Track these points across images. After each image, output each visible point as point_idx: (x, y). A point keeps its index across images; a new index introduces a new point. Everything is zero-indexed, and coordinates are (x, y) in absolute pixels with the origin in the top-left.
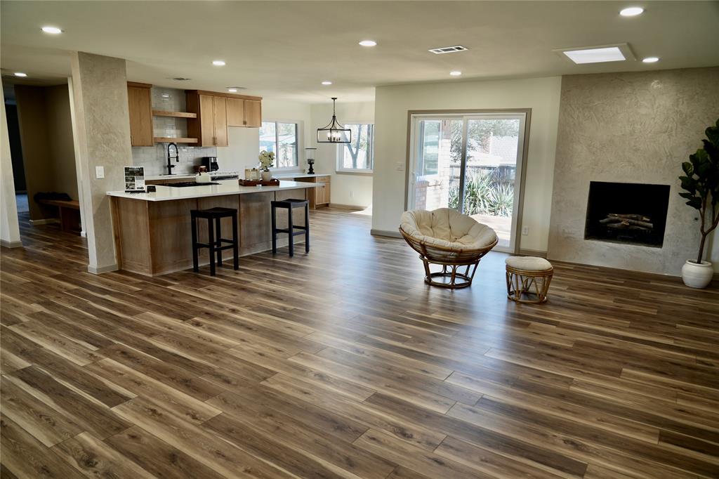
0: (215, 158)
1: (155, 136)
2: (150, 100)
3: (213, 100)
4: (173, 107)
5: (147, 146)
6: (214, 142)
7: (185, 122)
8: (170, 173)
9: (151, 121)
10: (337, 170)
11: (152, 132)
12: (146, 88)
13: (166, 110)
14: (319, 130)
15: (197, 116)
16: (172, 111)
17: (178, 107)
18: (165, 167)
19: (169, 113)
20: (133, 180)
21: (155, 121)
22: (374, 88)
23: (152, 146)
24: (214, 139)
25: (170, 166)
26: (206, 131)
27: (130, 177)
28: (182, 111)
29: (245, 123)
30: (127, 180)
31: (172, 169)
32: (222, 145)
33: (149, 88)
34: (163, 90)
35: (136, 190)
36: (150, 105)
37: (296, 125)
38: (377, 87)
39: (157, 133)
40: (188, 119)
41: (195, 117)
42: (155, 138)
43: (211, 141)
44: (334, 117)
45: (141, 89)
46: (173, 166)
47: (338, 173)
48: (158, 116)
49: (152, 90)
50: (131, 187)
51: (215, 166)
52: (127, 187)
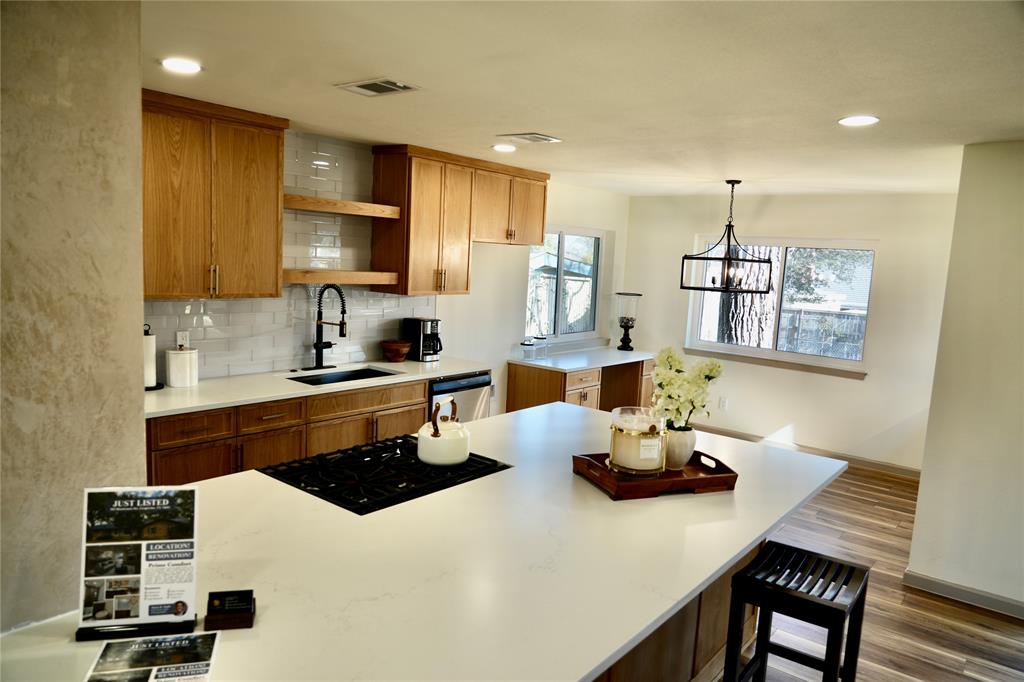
0: (435, 322)
1: (287, 264)
2: (279, 165)
3: (443, 172)
4: (340, 188)
5: (262, 296)
6: (439, 283)
7: (368, 230)
8: (319, 365)
9: (278, 223)
10: (686, 346)
11: (278, 255)
12: (271, 128)
13: (321, 196)
14: (686, 257)
15: (401, 213)
16: (337, 197)
17: (352, 189)
18: (307, 348)
19: (328, 202)
20: (133, 563)
21: (289, 223)
22: (962, 147)
23: (276, 295)
24: (439, 275)
25: (321, 345)
26: (422, 253)
27: (112, 549)
28: (362, 199)
29: (509, 235)
30: (94, 565)
31: (326, 351)
32: (455, 290)
33: (281, 129)
34: (316, 140)
35: (144, 618)
36: (279, 179)
37: (597, 240)
38: (966, 146)
39: (292, 256)
40: (376, 221)
41: (396, 216)
42: (287, 272)
43: (430, 280)
44: (730, 227)
45: (256, 131)
46: (329, 345)
47: (688, 351)
48: (296, 211)
49: (288, 135)
50: (114, 604)
51: (433, 343)
52: (93, 605)
